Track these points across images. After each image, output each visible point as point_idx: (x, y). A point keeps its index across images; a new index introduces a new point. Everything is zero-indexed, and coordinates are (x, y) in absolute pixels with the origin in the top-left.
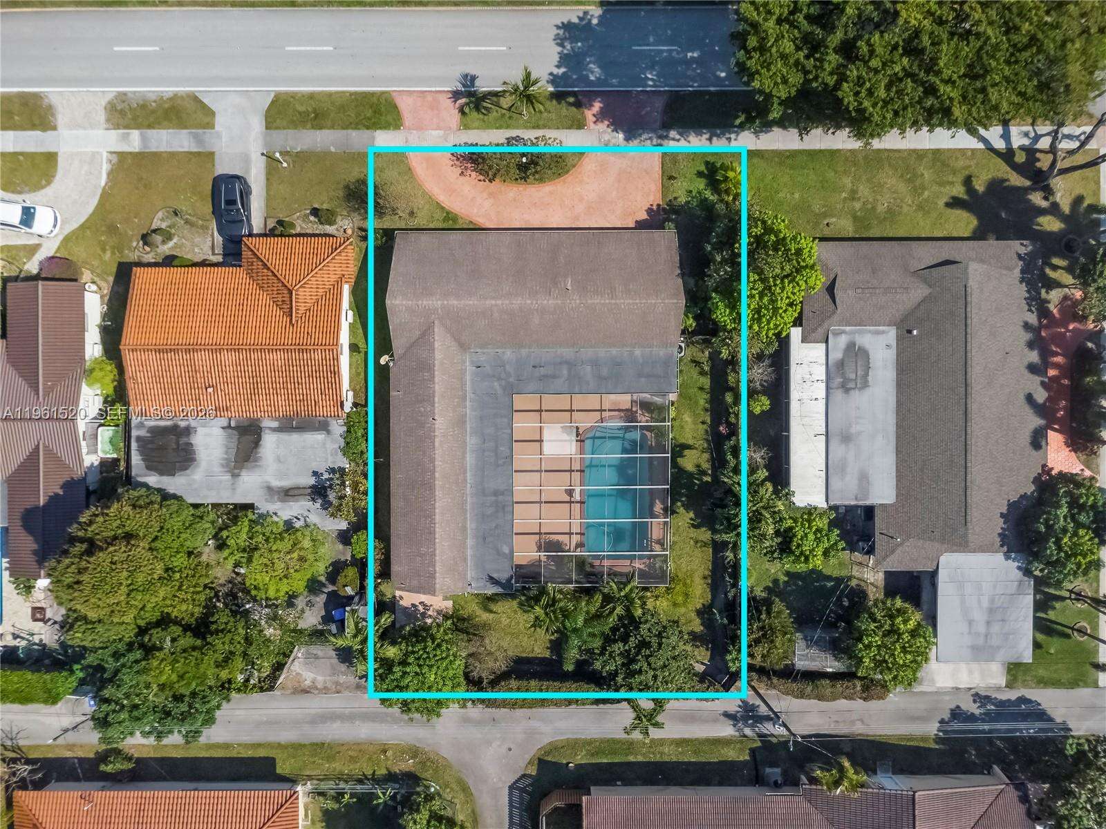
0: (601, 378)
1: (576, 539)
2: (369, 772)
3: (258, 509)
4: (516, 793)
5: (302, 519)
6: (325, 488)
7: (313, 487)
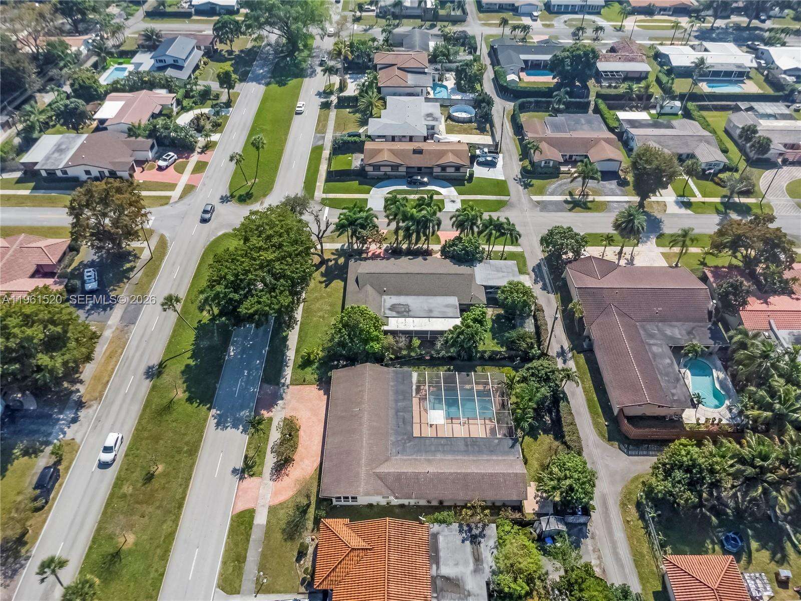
0: (404, 399)
1: (487, 422)
2: (643, 531)
3: (489, 579)
4: (630, 452)
5: (492, 550)
6: (472, 536)
7: (471, 542)
